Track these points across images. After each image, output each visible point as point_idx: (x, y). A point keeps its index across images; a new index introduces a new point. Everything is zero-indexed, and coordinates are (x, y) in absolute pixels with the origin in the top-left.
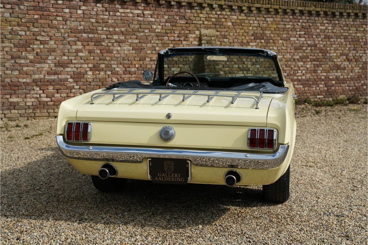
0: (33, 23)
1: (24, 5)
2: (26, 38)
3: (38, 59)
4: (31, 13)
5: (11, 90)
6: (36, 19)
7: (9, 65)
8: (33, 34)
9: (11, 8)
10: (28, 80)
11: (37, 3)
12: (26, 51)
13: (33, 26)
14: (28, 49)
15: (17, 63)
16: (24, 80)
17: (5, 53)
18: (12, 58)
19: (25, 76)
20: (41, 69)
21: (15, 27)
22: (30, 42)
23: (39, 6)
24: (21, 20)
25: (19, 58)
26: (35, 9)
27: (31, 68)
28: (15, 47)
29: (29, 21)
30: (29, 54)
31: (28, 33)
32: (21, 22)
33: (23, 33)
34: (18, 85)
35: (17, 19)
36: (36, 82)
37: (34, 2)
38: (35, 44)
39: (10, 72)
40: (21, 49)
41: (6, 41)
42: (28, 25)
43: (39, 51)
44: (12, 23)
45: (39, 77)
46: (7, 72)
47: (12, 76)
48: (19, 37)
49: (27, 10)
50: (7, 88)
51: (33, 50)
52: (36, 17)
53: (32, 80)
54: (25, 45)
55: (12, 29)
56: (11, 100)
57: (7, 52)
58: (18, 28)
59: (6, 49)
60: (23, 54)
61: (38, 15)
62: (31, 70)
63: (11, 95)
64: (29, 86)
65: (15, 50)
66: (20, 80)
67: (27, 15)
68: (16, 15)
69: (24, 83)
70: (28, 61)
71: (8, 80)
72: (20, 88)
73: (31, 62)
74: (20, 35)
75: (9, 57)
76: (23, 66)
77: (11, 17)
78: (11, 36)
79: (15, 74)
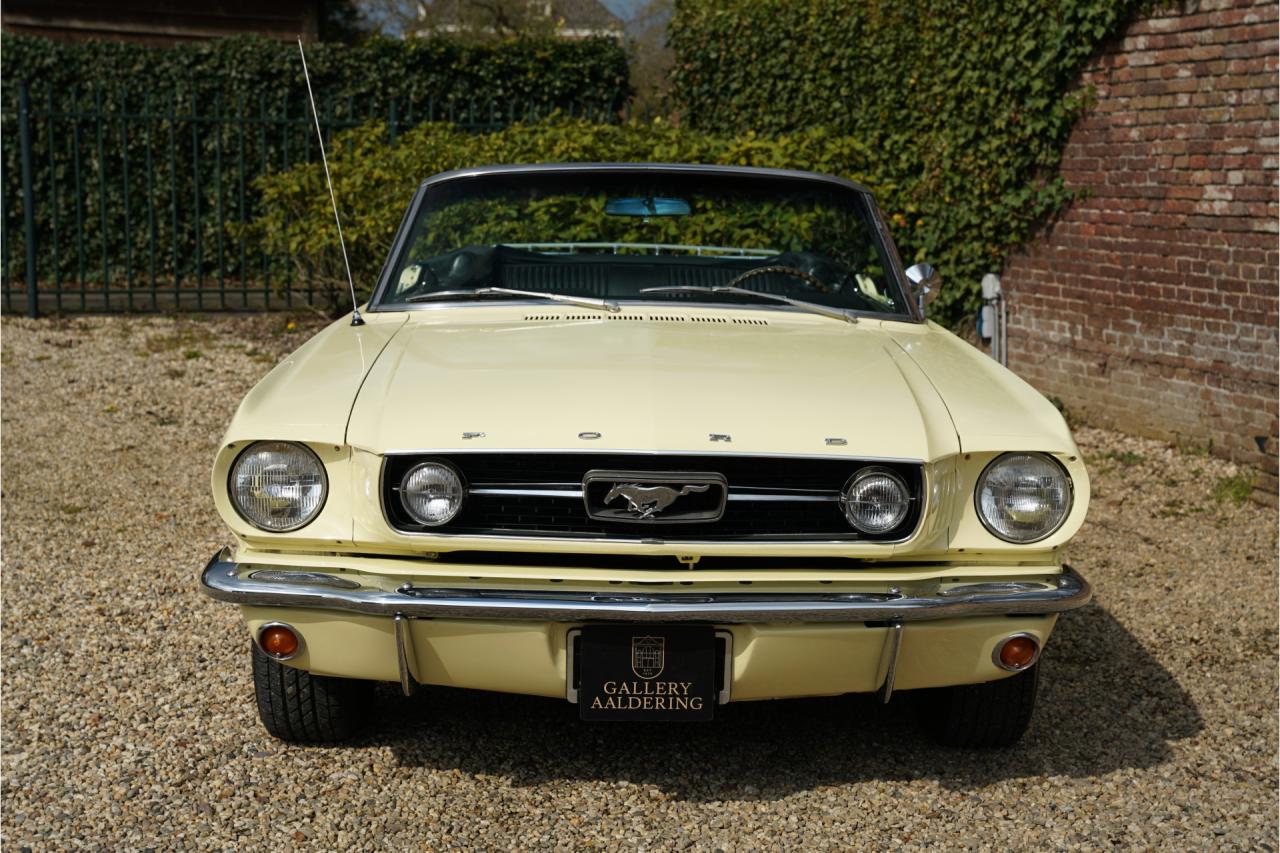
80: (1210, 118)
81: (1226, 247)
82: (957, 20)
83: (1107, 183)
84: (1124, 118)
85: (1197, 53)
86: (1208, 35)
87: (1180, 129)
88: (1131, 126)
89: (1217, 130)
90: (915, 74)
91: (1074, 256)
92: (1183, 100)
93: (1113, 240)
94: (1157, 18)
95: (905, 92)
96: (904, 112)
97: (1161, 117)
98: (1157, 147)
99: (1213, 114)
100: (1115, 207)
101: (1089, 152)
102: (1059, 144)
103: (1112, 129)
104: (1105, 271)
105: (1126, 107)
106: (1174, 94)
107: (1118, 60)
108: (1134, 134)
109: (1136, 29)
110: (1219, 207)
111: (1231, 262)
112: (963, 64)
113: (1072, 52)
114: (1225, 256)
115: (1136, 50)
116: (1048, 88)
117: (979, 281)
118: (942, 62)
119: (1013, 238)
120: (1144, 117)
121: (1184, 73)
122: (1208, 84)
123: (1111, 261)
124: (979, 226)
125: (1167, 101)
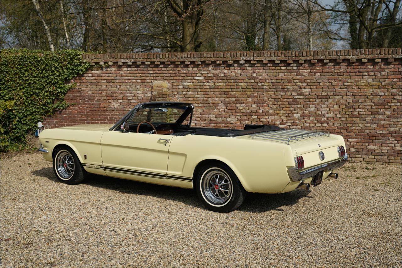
0: (392, 85)
1: (385, 72)
2: (384, 98)
3: (394, 114)
4: (391, 78)
5: (370, 139)
6: (395, 82)
7: (369, 119)
8: (391, 94)
9: (374, 75)
10: (384, 132)
11: (397, 69)
12: (384, 108)
13: (392, 88)
14: (386, 106)
15: (376, 118)
16: (381, 132)
17: (366, 110)
18: (371, 114)
19: (382, 128)
20: (397, 123)
21: (376, 90)
22: (388, 101)
23: (398, 71)
24: (382, 84)
25: (378, 114)
26: (395, 74)
27: (388, 122)
28: (374, 105)
29: (389, 84)
30: (387, 110)
31: (387, 94)
32: (382, 85)
33: (383, 94)
34: (376, 135)
35: (378, 83)
36: (391, 134)
37: (394, 68)
38: (392, 102)
39: (369, 125)
40: (380, 107)
41: (367, 101)
42: (387, 87)
43: (396, 108)
44: (374, 86)
45: (395, 130)
46: (367, 125)
47: (371, 128)
48: (379, 97)
49: (388, 75)
50: (366, 137)
51: (391, 108)
52: (395, 80)
53: (388, 132)
54: (384, 104)
55: (373, 91)
56: (369, 147)
57: (368, 109)
58: (378, 90)
59: (367, 107)
60: (381, 110)
61: (397, 78)
62: (388, 124)
63: (369, 143)
64: (385, 136)
65: (375, 108)
66: (377, 132)
67: (387, 79)
68: (377, 80)
69: (381, 134)
70: (385, 116)
71: (368, 131)
72: (377, 138)
73: (388, 117)
74: (380, 96)
75: (370, 113)
76: (380, 121)
77: (373, 82)
78: (372, 96)
79: (374, 126)
80: (112, 90)
81: (118, 114)
82: (27, 67)
83: (81, 102)
84: (86, 90)
85: (107, 78)
86: (110, 75)
87: (104, 92)
88: (88, 91)
89: (114, 92)
90: (9, 78)
91: (71, 117)
92: (105, 87)
93: (83, 114)
94: (95, 71)
95: (4, 81)
96: (4, 86)
97: (98, 89)
98: (97, 95)
99: (113, 90)
100: (84, 107)
101: (74, 96)
102: (65, 94)
103: (81, 91)
104: (80, 120)
105: (86, 87)
106: (101, 85)
107: (82, 78)
108: (89, 92)
109: (88, 72)
110: (115, 107)
111: (120, 116)
112: (30, 76)
113: (70, 76)
114: (119, 115)
115: (88, 76)
116: (62, 83)
117: (37, 124)
118: (22, 75)
119: (49, 114)
120: (91, 89)
121: (103, 81)
122: (111, 84)
123: (83, 117)
124: (38, 112)
125: (100, 87)
